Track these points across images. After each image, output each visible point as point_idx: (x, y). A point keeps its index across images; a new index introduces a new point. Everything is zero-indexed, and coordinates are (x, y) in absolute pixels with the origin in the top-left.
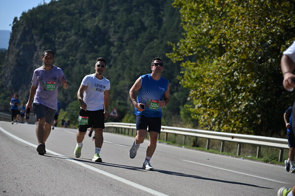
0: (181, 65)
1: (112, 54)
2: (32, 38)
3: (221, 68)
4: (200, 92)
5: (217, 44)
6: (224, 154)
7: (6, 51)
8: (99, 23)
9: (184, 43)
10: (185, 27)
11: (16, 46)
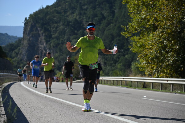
0: (131, 39)
2: (37, 29)
3: (155, 38)
4: (144, 54)
5: (152, 24)
6: (163, 92)
8: (76, 17)
9: (132, 25)
10: (131, 16)
11: (27, 35)
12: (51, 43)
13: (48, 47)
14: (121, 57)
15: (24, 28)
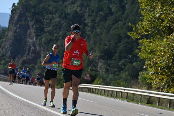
0: (139, 42)
1: (86, 32)
2: (26, 19)
3: (169, 44)
4: (153, 62)
5: (167, 26)
6: (171, 110)
7: (6, 28)
8: (77, 8)
9: (142, 25)
10: (143, 13)
11: (13, 25)
12: (43, 37)
13: (38, 43)
14: (127, 64)
15: (10, 16)
